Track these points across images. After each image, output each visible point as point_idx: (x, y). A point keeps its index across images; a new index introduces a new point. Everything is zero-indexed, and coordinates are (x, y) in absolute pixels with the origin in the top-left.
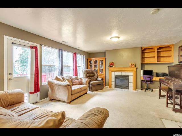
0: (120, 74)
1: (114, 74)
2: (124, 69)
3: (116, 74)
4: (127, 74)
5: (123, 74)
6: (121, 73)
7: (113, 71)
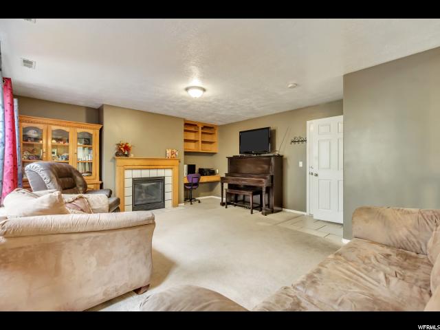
0: (146, 174)
1: (130, 175)
2: (156, 163)
3: (138, 174)
4: (160, 173)
5: (154, 173)
6: (148, 171)
7: (128, 167)
